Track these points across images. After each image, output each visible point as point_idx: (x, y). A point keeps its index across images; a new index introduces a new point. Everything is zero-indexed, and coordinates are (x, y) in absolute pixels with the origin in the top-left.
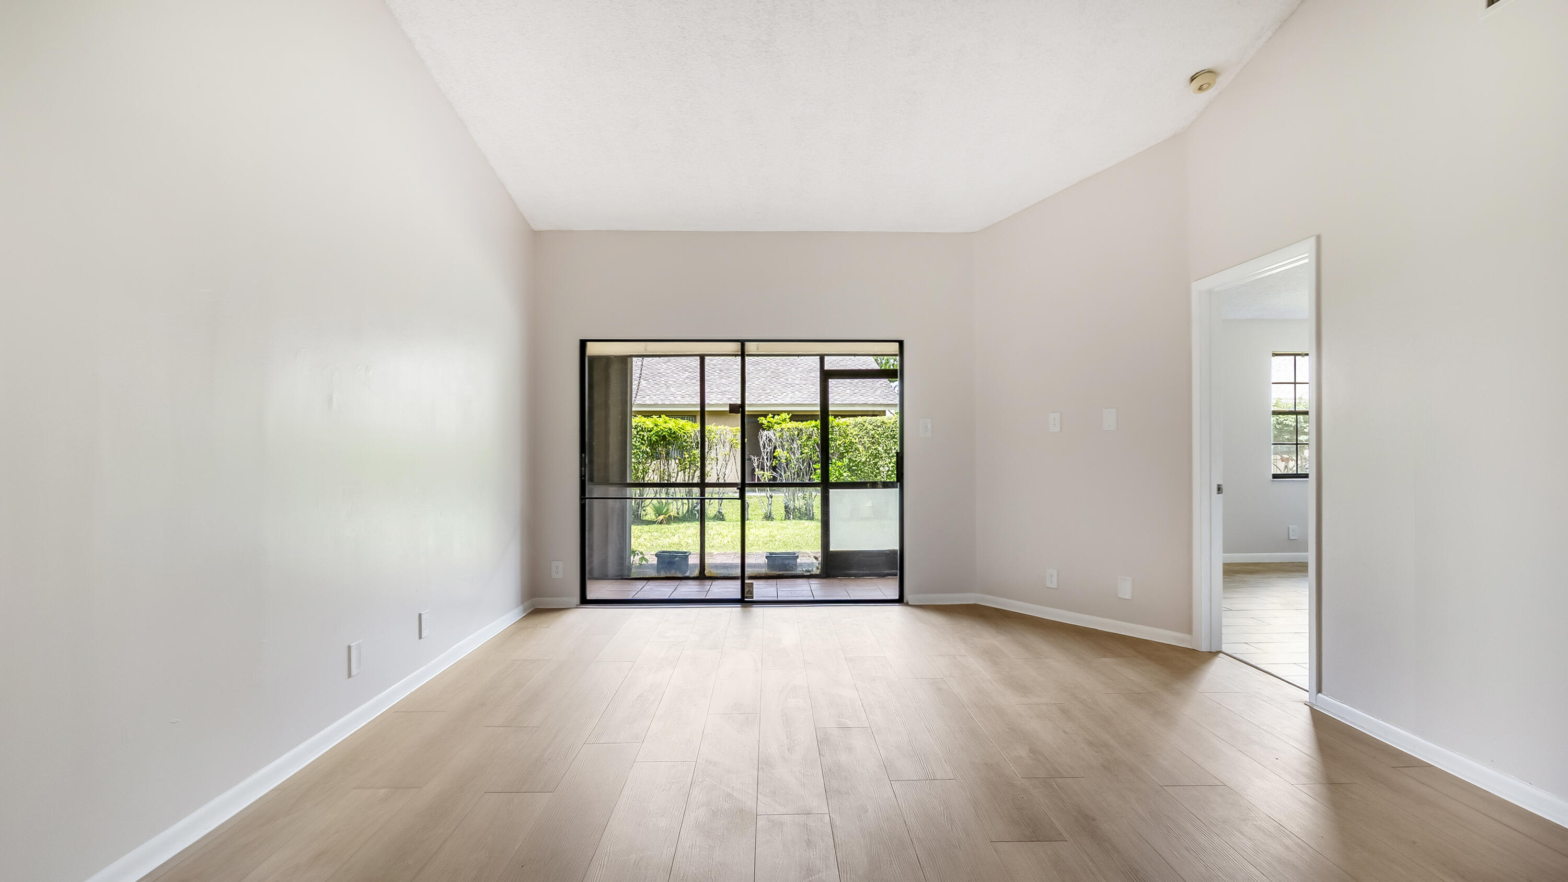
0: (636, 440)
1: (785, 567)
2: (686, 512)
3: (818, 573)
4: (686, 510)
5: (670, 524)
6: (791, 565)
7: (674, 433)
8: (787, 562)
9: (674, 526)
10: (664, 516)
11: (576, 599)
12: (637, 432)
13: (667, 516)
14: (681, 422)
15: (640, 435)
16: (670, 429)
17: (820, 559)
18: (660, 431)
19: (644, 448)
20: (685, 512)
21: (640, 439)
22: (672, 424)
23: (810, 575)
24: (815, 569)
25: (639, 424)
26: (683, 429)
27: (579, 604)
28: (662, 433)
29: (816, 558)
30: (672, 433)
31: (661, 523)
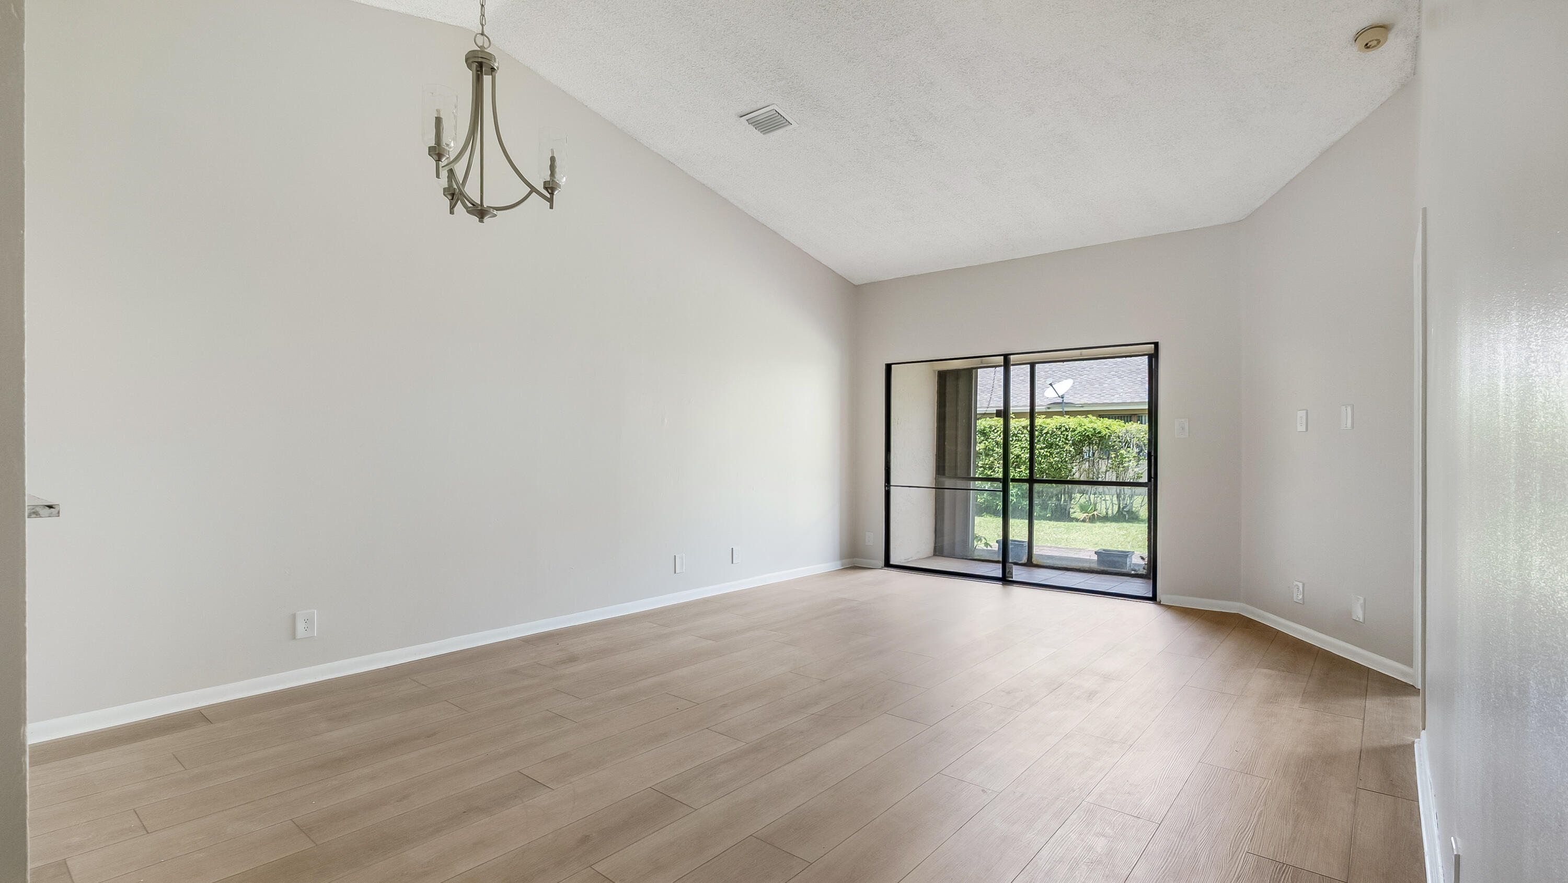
0: (1060, 440)
1: (1113, 564)
2: (1117, 513)
3: (1144, 573)
4: (1117, 509)
5: (1095, 523)
6: (1121, 563)
7: (1099, 433)
8: (1116, 559)
9: (1098, 524)
10: (1087, 514)
11: (882, 562)
12: (1062, 432)
13: (1090, 515)
14: (1107, 422)
15: (1064, 435)
16: (1094, 429)
17: (1147, 559)
18: (1084, 431)
19: (1067, 447)
20: (1115, 513)
21: (1064, 439)
22: (1100, 425)
23: (1135, 574)
24: (1142, 570)
25: (1063, 425)
26: (1109, 429)
27: (883, 566)
28: (1085, 433)
29: (1142, 558)
30: (1096, 433)
31: (1084, 521)
